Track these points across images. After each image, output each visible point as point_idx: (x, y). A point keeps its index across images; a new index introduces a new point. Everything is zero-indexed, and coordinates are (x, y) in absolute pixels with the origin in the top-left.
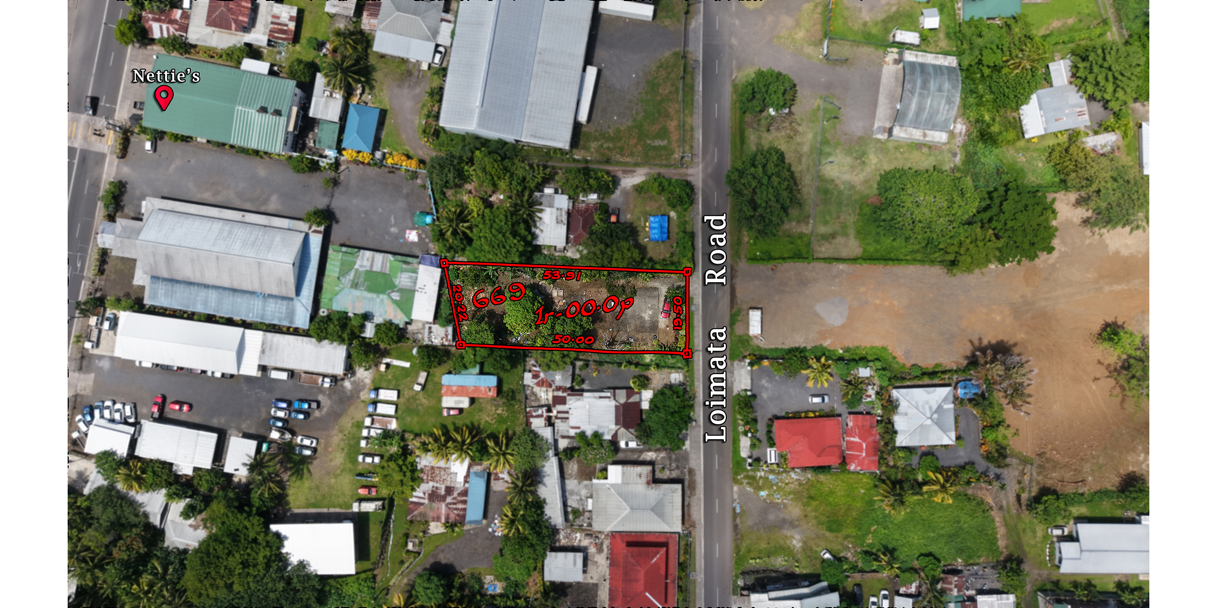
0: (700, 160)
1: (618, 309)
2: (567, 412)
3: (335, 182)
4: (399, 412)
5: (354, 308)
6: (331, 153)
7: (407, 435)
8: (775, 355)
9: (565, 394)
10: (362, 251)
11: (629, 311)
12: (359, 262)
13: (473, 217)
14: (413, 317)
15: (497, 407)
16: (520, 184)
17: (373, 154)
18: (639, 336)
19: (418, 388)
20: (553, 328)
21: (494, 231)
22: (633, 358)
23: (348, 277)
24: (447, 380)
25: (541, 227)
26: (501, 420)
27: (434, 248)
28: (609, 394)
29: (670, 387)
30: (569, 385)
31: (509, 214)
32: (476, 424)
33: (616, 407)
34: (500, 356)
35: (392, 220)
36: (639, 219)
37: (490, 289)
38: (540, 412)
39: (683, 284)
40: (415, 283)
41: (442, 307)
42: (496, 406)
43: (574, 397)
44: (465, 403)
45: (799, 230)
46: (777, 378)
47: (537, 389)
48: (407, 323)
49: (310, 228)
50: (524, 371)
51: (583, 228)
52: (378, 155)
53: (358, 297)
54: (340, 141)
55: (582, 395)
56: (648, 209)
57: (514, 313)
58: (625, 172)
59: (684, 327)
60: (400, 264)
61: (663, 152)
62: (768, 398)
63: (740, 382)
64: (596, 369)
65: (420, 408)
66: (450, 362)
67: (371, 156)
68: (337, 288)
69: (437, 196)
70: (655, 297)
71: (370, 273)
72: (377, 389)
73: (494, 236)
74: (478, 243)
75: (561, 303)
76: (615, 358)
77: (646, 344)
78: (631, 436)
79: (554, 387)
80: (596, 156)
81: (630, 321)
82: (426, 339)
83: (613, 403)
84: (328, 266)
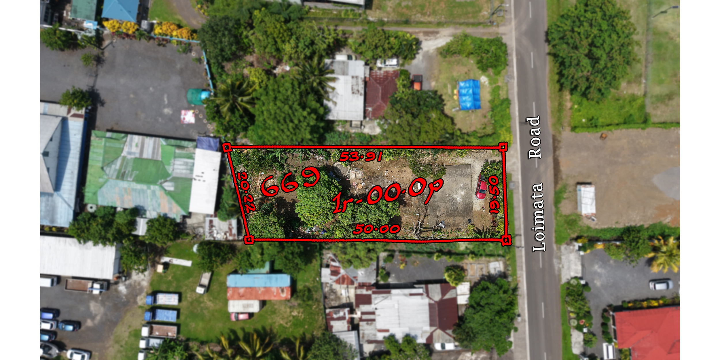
0: (513, 16)
1: (426, 191)
2: (373, 313)
3: (99, 60)
4: (182, 317)
5: (123, 202)
6: (90, 25)
7: (191, 344)
8: (608, 236)
9: (370, 292)
10: (129, 136)
11: (437, 194)
12: (126, 149)
13: (255, 90)
14: (191, 210)
15: (292, 308)
16: (308, 47)
17: (139, 23)
18: (451, 220)
19: (200, 290)
20: (354, 217)
21: (279, 103)
22: (446, 247)
23: (113, 166)
24: (232, 281)
25: (335, 99)
26: (297, 323)
27: (212, 127)
28: (421, 291)
29: (490, 278)
30: (373, 281)
31: (296, 83)
32: (268, 328)
33: (430, 305)
34: (292, 253)
35: (166, 99)
36: (445, 86)
37: (279, 174)
38: (341, 314)
39: (499, 158)
40: (191, 170)
41: (224, 196)
42: (290, 307)
43: (381, 296)
44: (255, 307)
45: (630, 91)
46: (612, 262)
47: (336, 286)
48: (184, 217)
49: (69, 112)
50: (321, 266)
51: (383, 98)
52: (145, 24)
53: (125, 189)
54: (99, 11)
55: (389, 293)
56: (455, 74)
57: (308, 201)
58: (426, 34)
59: (501, 209)
60: (173, 148)
61: (470, 9)
62: (602, 285)
63: (569, 268)
64: (403, 261)
65: (205, 312)
66: (235, 260)
67: (136, 27)
68: (101, 180)
69: (214, 70)
70: (467, 175)
71: (140, 161)
72: (154, 294)
73: (279, 108)
74: (261, 119)
75: (360, 187)
76: (425, 248)
77: (459, 230)
78: (448, 337)
79: (356, 284)
80: (393, 17)
81: (439, 203)
82: (207, 234)
83: (426, 301)
84: (91, 155)
